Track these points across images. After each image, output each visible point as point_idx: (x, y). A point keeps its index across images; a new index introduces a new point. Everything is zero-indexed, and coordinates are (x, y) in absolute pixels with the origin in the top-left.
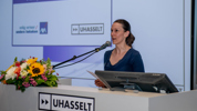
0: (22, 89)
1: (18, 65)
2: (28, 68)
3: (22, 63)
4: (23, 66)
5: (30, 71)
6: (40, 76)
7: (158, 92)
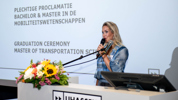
0: (39, 87)
1: (35, 66)
2: (43, 69)
3: (37, 64)
4: (39, 67)
5: (45, 72)
6: (53, 76)
7: (158, 91)
